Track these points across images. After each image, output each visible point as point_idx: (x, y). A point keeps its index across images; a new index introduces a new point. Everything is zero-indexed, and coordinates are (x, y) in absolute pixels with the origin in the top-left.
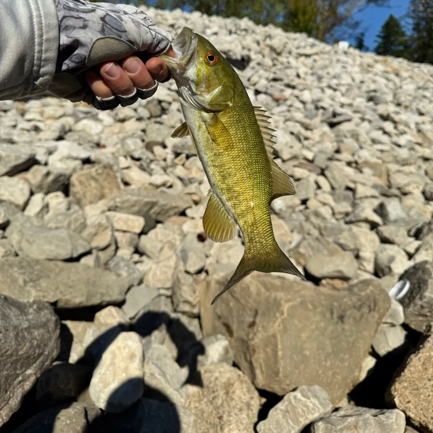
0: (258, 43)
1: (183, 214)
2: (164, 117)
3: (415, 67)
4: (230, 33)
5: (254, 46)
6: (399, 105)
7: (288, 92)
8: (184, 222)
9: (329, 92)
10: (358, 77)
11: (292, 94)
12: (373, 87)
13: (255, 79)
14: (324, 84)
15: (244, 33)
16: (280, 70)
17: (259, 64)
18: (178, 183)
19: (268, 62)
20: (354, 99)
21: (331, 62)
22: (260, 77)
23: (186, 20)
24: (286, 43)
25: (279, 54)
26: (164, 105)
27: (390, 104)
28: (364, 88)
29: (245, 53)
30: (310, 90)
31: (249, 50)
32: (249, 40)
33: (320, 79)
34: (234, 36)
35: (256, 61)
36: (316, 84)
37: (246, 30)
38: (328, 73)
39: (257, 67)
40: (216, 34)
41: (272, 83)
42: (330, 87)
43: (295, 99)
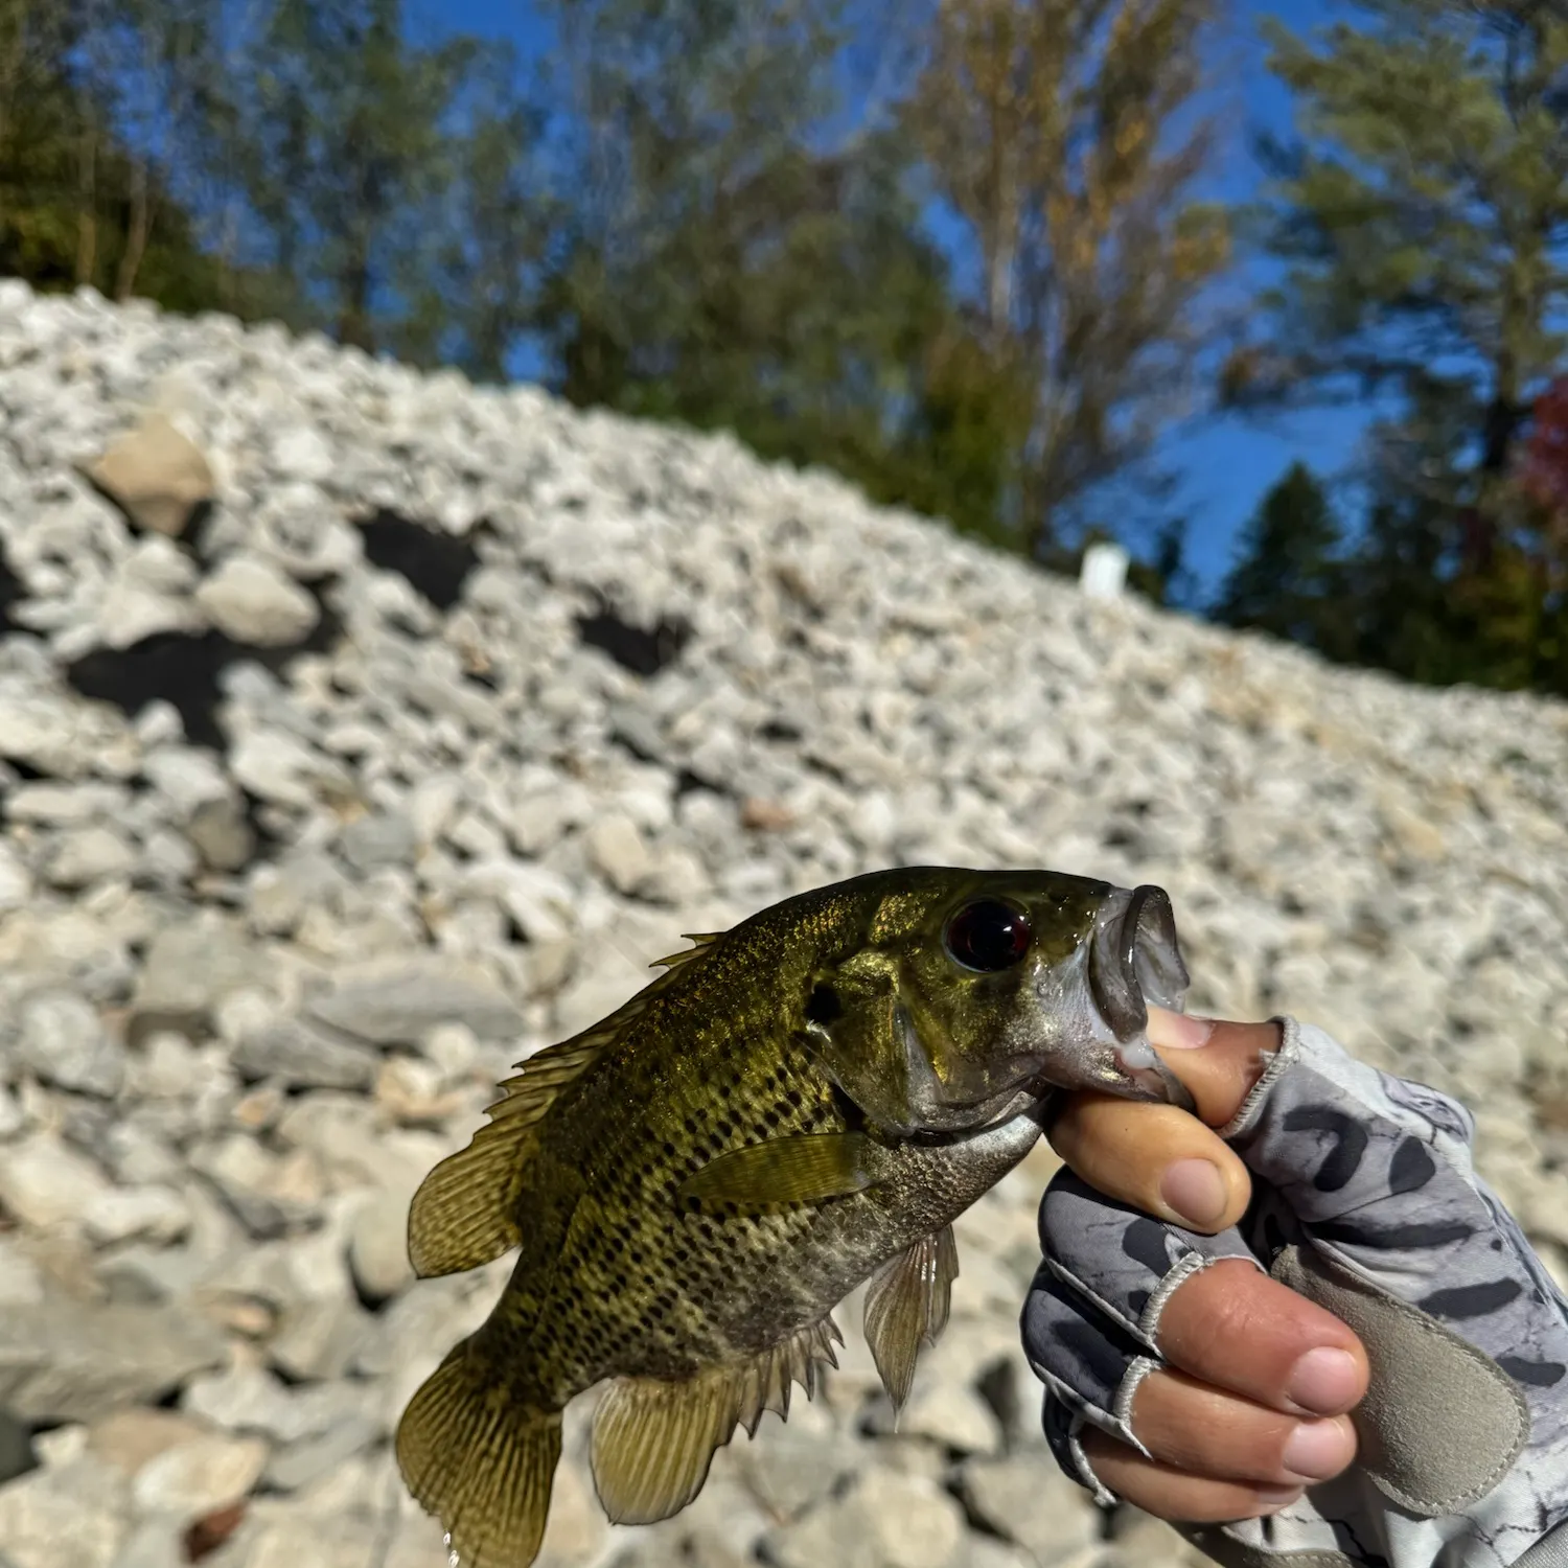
0: (743, 559)
1: (170, 1400)
2: (264, 877)
3: (1332, 691)
4: (638, 500)
5: (724, 575)
6: (1222, 865)
7: (811, 791)
8: (163, 1446)
9: (968, 802)
10: (1095, 743)
11: (822, 806)
12: (1139, 786)
13: (688, 724)
14: (956, 768)
15: (693, 509)
16: (801, 689)
17: (721, 656)
18: (213, 1229)
19: (764, 647)
20: (1051, 840)
21: (1011, 665)
22: (712, 717)
23: (470, 427)
24: (857, 568)
25: (816, 613)
26: (273, 819)
27: (1184, 861)
28: (1108, 789)
29: (678, 600)
30: (896, 789)
31: (698, 587)
32: (706, 546)
33: (945, 740)
34: (652, 518)
35: (711, 646)
36: (926, 761)
37: (702, 497)
38: (982, 723)
39: (713, 671)
40: (574, 504)
41: (758, 749)
42: (974, 781)
43: (829, 825)
